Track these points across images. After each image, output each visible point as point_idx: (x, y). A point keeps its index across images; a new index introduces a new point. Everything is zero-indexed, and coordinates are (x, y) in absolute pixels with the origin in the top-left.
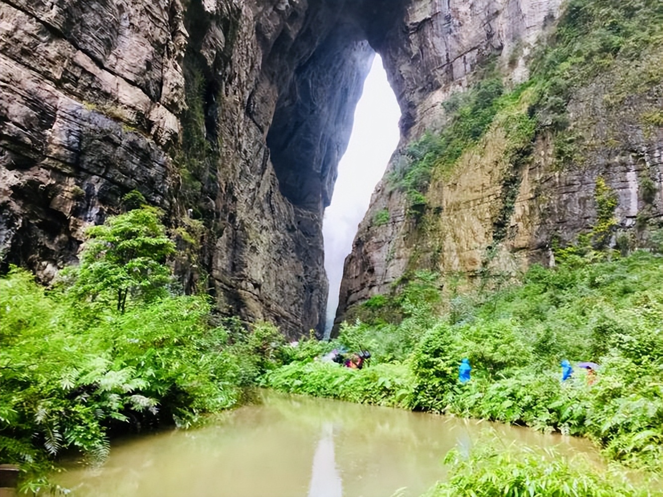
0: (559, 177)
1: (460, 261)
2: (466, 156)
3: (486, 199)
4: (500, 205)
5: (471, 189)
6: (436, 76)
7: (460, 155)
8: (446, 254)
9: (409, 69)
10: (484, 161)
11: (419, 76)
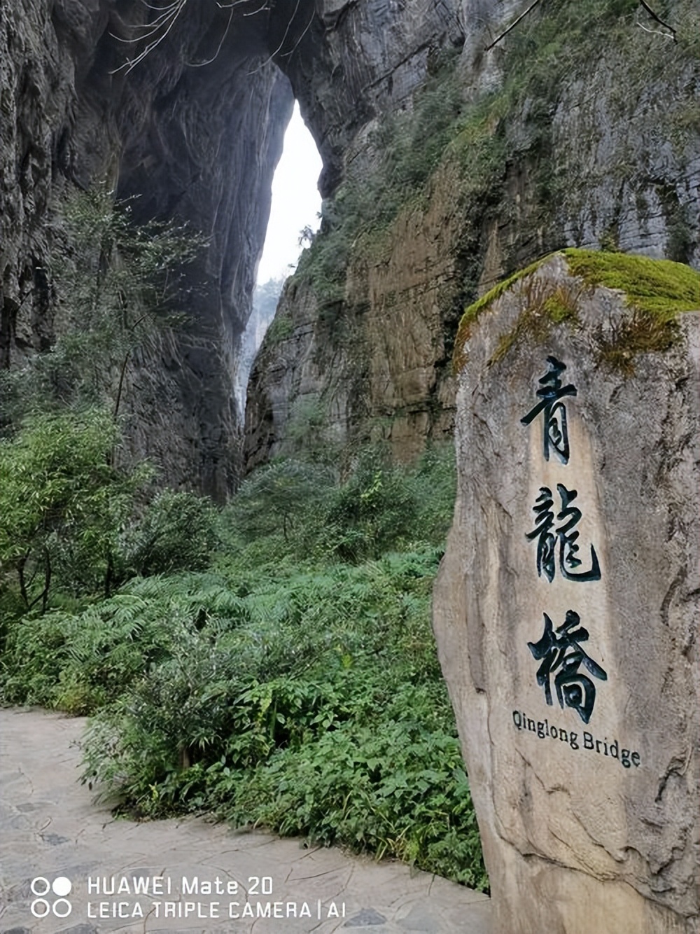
0: (543, 236)
1: (396, 388)
2: (403, 216)
3: (432, 283)
4: (452, 290)
5: (410, 268)
6: (369, 99)
7: (395, 214)
8: (374, 380)
9: (329, 92)
10: (429, 220)
11: (346, 101)
